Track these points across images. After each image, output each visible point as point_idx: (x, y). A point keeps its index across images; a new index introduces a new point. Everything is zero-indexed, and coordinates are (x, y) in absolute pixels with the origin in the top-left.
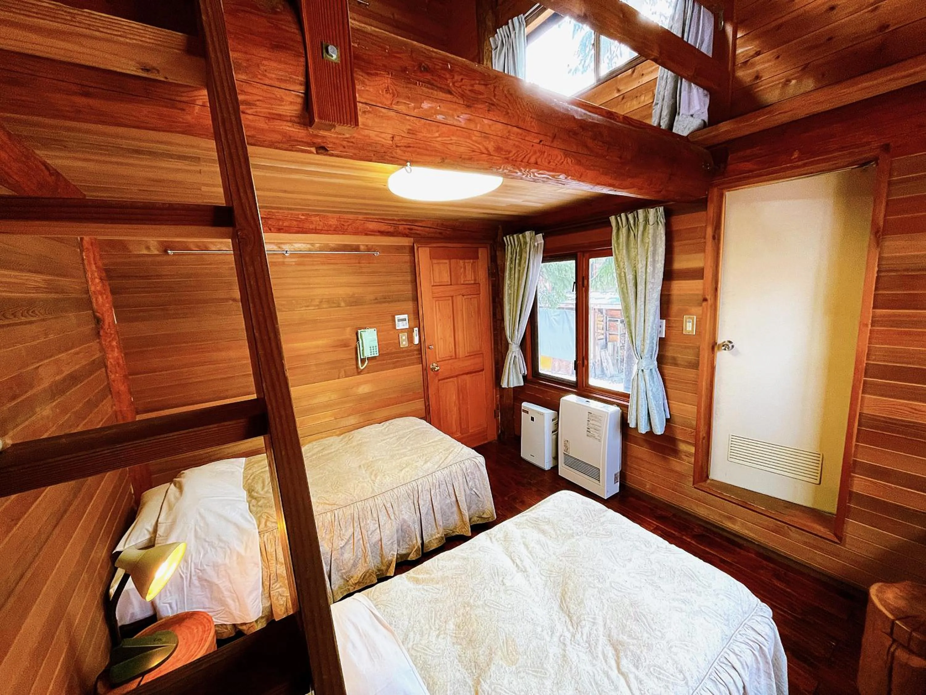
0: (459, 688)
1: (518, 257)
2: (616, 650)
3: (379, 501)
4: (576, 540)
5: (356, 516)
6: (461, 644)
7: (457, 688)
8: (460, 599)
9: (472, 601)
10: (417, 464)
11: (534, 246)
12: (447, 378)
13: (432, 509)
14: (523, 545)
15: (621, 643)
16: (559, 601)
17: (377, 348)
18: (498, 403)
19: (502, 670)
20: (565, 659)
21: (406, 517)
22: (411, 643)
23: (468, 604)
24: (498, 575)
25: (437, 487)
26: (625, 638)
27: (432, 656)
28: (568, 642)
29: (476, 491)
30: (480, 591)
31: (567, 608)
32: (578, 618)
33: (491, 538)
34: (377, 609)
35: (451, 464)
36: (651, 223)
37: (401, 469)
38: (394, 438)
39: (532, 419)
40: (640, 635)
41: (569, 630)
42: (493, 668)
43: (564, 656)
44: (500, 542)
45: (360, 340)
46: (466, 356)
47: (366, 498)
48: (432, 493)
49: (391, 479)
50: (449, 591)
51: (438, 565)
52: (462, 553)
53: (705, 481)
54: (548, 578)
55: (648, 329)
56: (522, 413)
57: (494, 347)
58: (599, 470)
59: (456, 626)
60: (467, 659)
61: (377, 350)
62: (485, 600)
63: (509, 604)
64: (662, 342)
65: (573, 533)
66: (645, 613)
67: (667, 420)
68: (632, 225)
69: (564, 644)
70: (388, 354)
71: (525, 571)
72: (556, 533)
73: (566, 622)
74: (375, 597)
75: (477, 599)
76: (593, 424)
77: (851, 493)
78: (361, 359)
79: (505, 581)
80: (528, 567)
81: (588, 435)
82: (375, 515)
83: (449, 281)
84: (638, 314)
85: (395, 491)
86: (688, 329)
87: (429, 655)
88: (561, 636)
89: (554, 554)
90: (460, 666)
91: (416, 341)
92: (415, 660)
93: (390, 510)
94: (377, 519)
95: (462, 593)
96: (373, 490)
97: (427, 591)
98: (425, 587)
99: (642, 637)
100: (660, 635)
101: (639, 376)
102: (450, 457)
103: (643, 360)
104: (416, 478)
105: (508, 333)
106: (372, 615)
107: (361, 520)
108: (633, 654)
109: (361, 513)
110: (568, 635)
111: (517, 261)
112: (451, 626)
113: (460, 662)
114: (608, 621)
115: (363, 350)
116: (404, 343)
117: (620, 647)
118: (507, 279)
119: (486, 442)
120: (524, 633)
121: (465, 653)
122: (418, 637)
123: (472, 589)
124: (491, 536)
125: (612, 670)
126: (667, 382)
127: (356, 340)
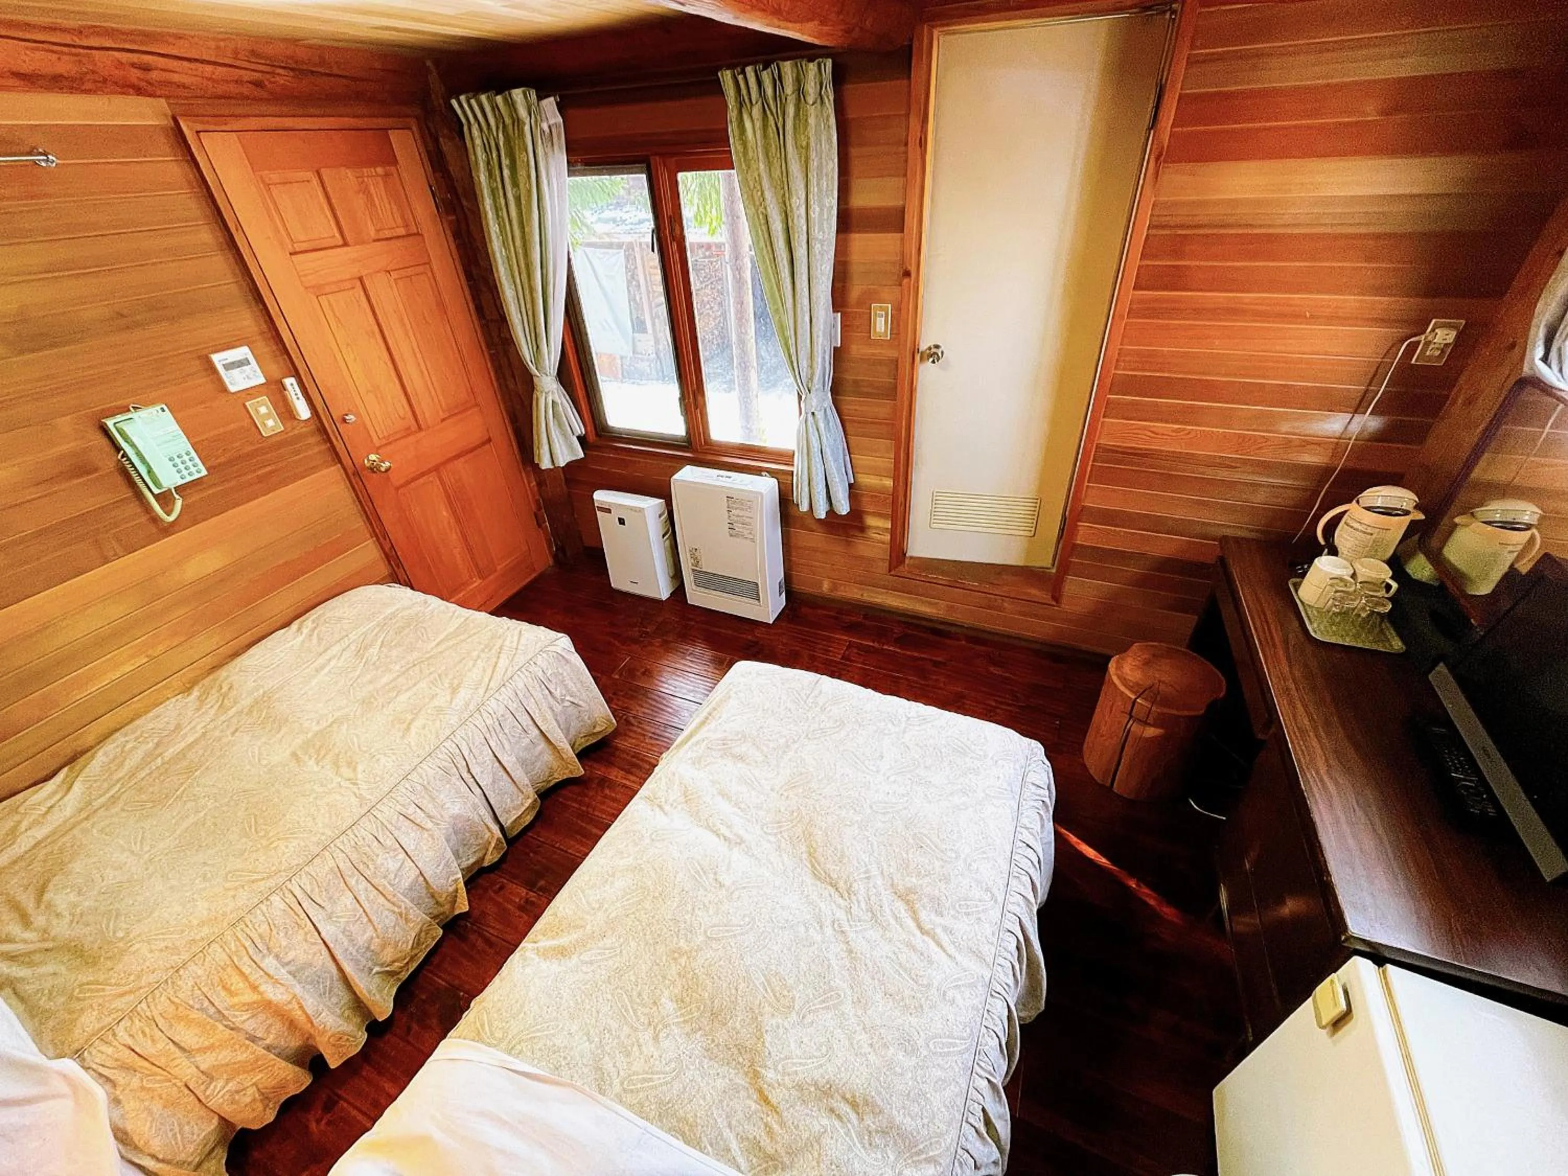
0: (731, 1103)
1: (505, 162)
2: (908, 902)
3: (387, 812)
4: (796, 752)
5: (345, 866)
6: (700, 1029)
7: (728, 1106)
8: (661, 949)
9: (682, 943)
10: (436, 703)
11: (543, 131)
12: (414, 479)
13: (501, 769)
14: (720, 798)
15: (911, 890)
16: (810, 866)
17: (193, 454)
18: (537, 497)
19: (781, 1031)
20: (853, 955)
21: (456, 809)
22: (616, 1082)
23: (679, 952)
24: (705, 873)
25: (498, 728)
26: (914, 880)
27: (666, 1083)
28: (846, 927)
29: (571, 699)
30: (687, 917)
31: (825, 872)
32: (845, 882)
33: (660, 807)
34: (517, 1056)
35: (509, 674)
36: (810, 100)
37: (405, 725)
38: (346, 655)
39: (622, 521)
40: (931, 867)
41: (839, 906)
42: (768, 1038)
43: (850, 952)
44: (680, 807)
45: (124, 445)
46: (443, 420)
47: (350, 822)
48: (492, 744)
49: (394, 758)
50: (633, 944)
51: (588, 902)
52: (622, 858)
53: (903, 562)
54: (779, 836)
55: (818, 336)
56: (598, 513)
57: (500, 385)
58: (757, 584)
59: (677, 1001)
60: (721, 1048)
61: (197, 460)
62: (705, 932)
63: (744, 916)
64: (838, 354)
65: (787, 742)
66: (926, 832)
67: (850, 486)
68: (771, 102)
69: (842, 932)
70: (230, 463)
71: (742, 841)
72: (762, 752)
73: (831, 895)
74: (498, 1035)
75: (689, 936)
76: (738, 516)
77: (1075, 546)
78: (156, 497)
79: (721, 879)
80: (742, 832)
81: (731, 535)
82: (389, 842)
83: (337, 235)
84: (799, 306)
85: (414, 776)
86: (878, 330)
87: (661, 1085)
88: (833, 922)
89: (772, 790)
90: (716, 1065)
91: (303, 411)
92: (640, 1110)
93: (419, 816)
94: (398, 846)
95: (659, 935)
96: (360, 797)
97: (591, 963)
98: (585, 957)
99: (933, 869)
100: (954, 855)
101: (809, 423)
102: (503, 662)
103: (813, 395)
104: (448, 732)
105: (526, 353)
106: (511, 1073)
107: (361, 867)
108: (932, 899)
109: (354, 856)
110: (841, 915)
111: (506, 172)
112: (669, 1006)
113: (711, 1059)
114: (885, 866)
115: (150, 471)
116: (271, 424)
117: (912, 897)
118: (491, 223)
119: (534, 575)
120: (785, 951)
121: (713, 1041)
122: (620, 1058)
123: (671, 920)
124: (657, 802)
125: (914, 935)
126: (848, 425)
127: (108, 448)
